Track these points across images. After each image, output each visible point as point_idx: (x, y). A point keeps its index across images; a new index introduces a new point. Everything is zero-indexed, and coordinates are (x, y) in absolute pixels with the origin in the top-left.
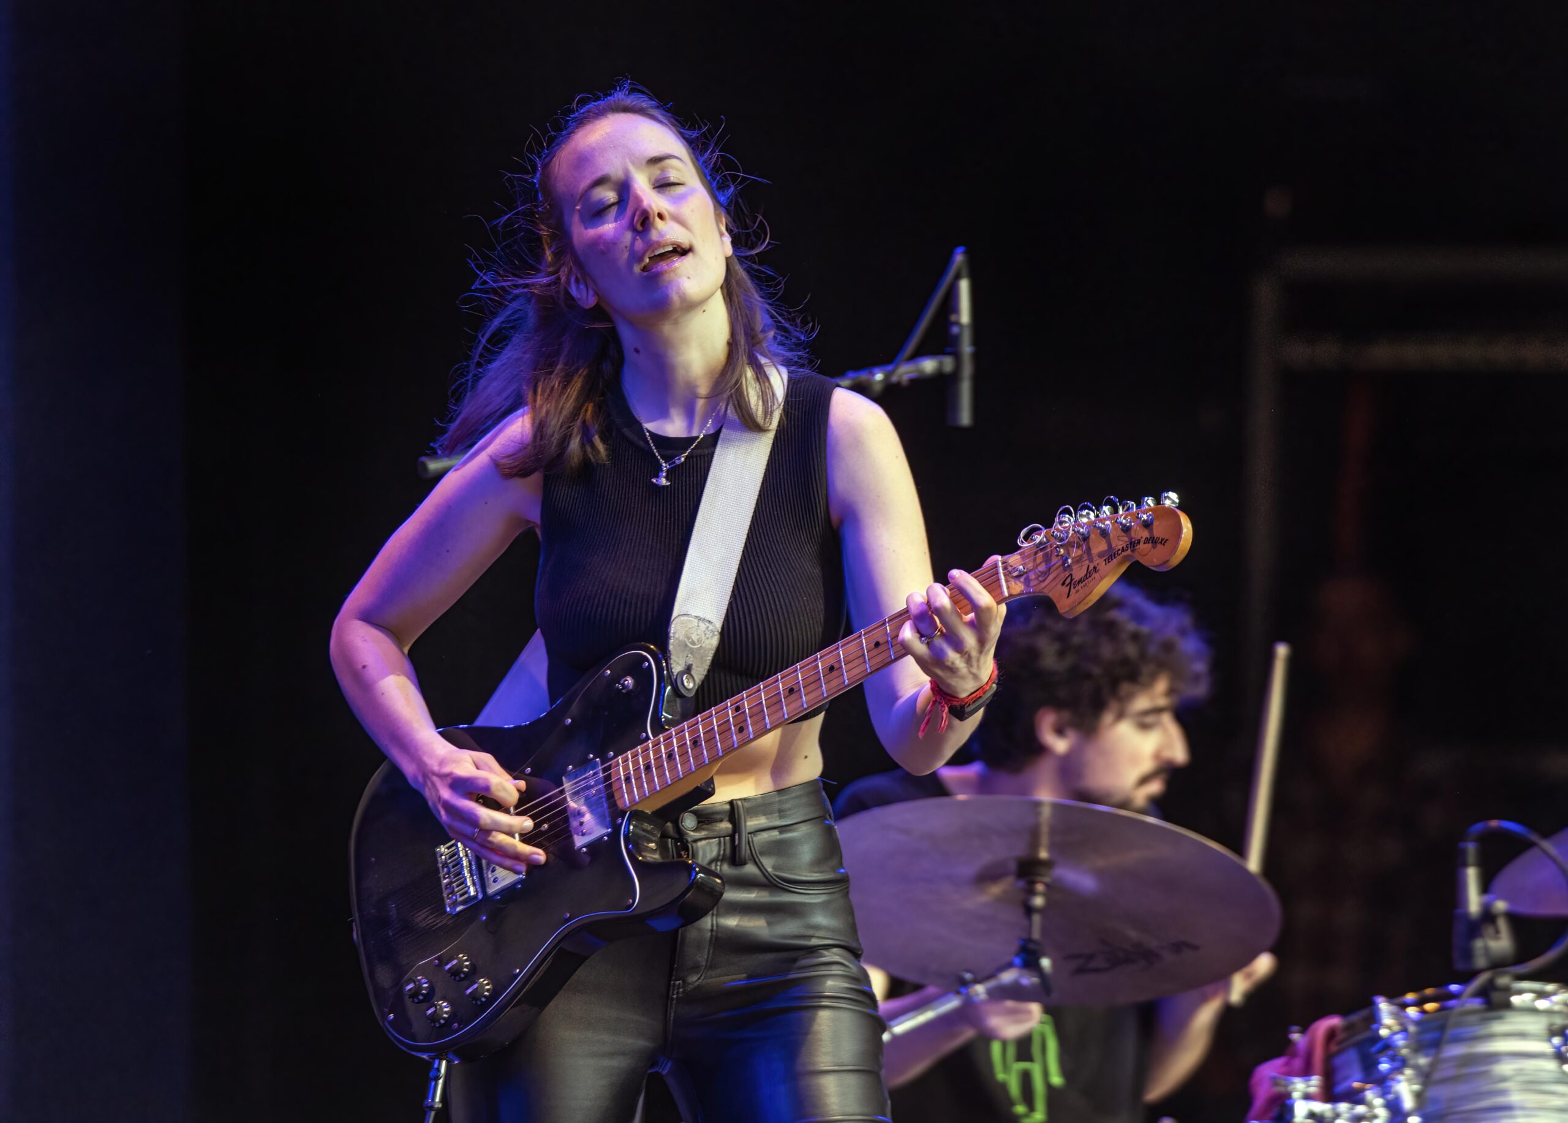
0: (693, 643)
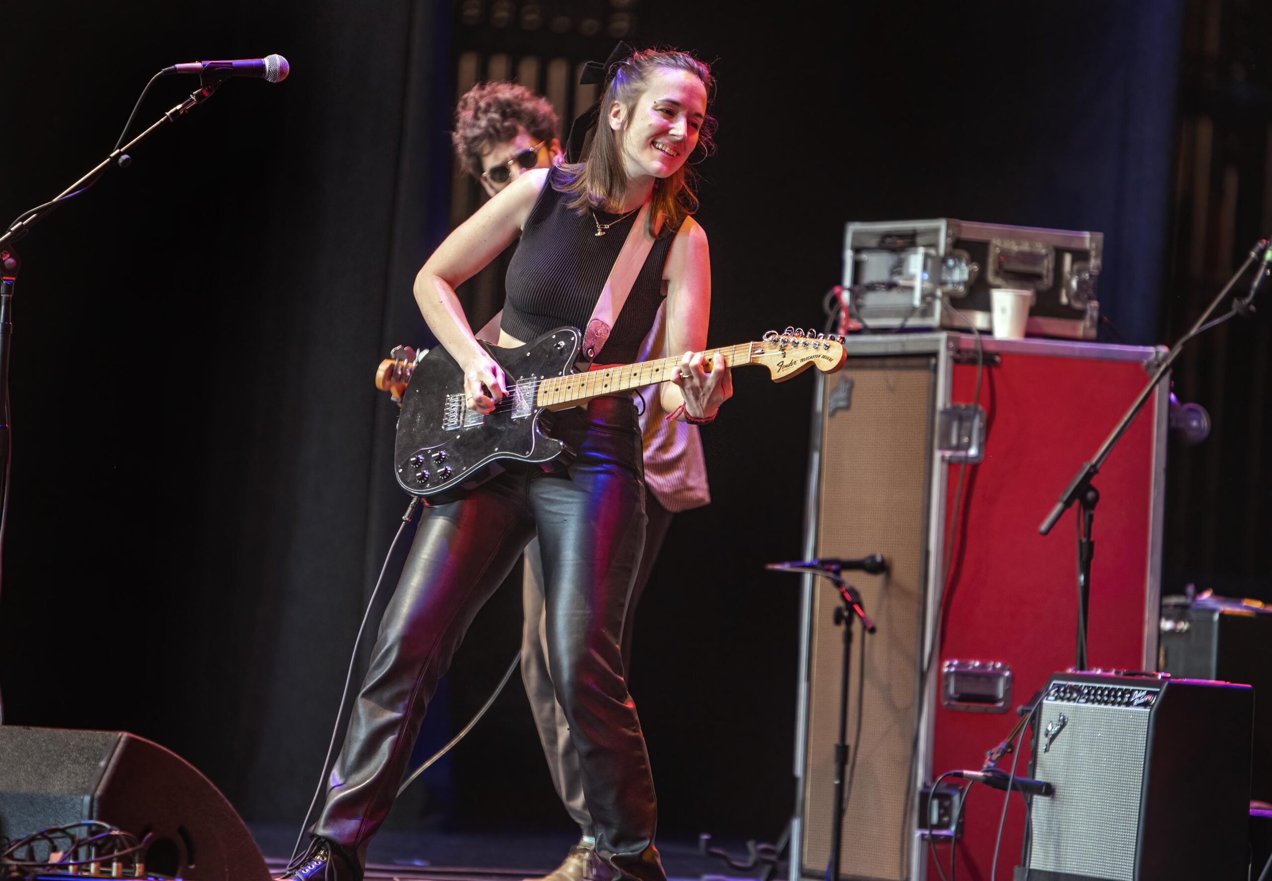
0: (597, 334)
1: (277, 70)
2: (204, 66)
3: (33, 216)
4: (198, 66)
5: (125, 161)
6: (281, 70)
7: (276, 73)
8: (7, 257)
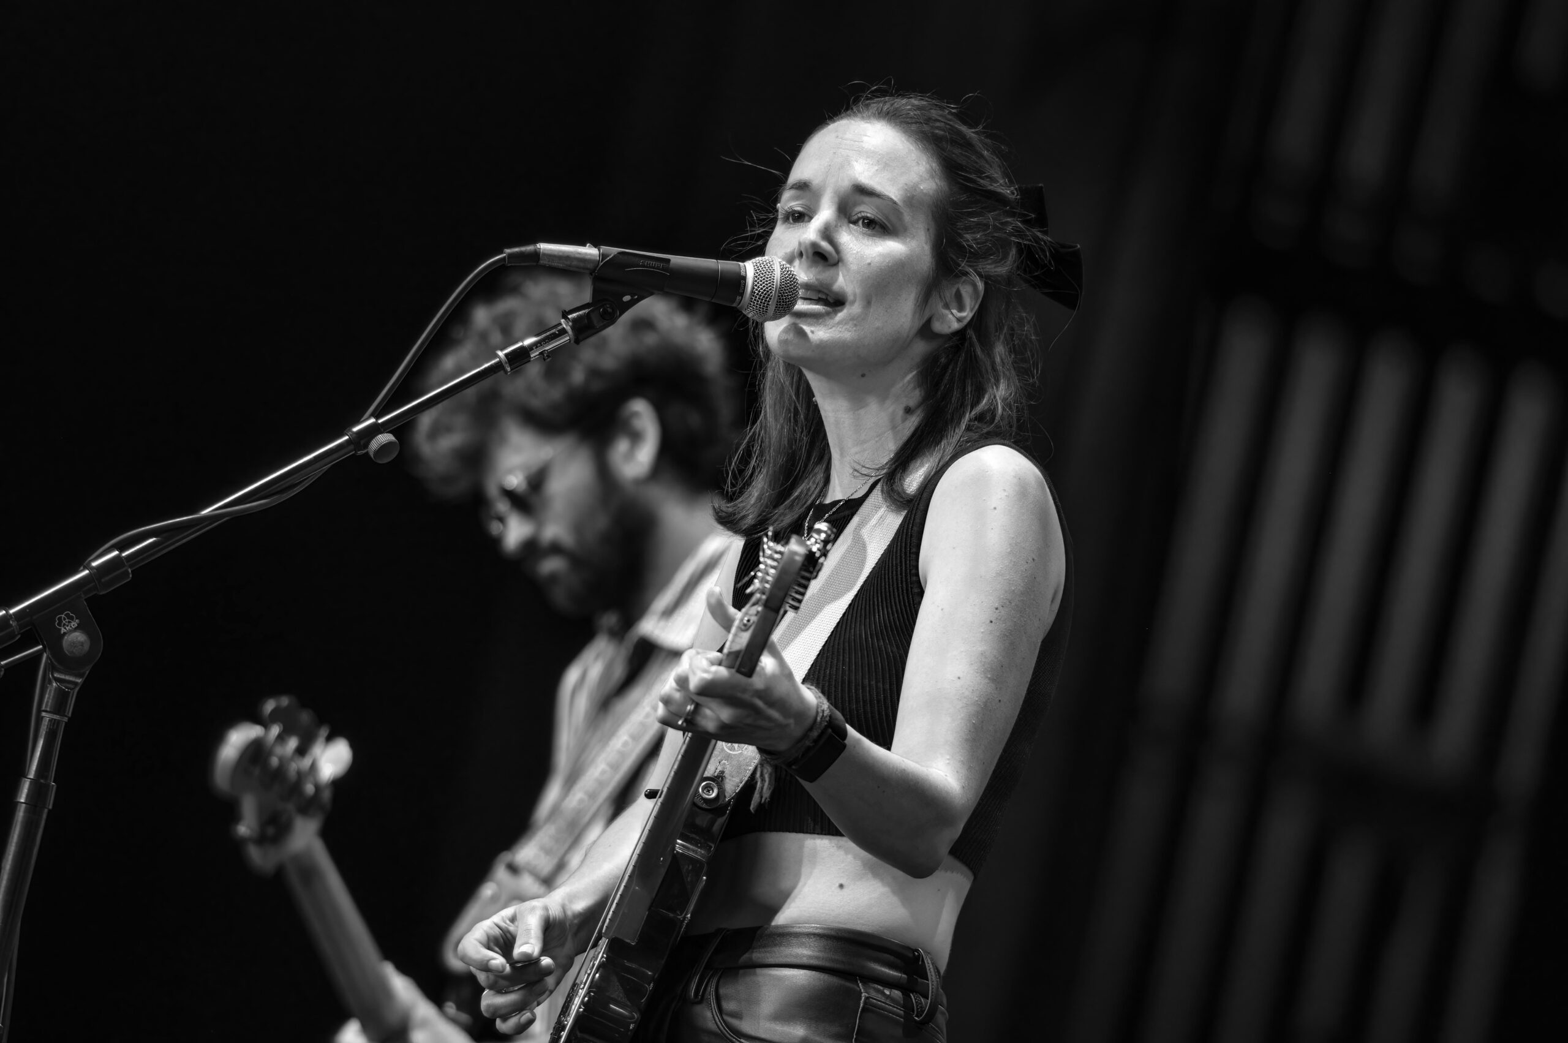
1: (771, 293)
2: (604, 256)
3: (151, 540)
4: (590, 254)
5: (385, 448)
6: (780, 293)
7: (770, 299)
8: (71, 627)
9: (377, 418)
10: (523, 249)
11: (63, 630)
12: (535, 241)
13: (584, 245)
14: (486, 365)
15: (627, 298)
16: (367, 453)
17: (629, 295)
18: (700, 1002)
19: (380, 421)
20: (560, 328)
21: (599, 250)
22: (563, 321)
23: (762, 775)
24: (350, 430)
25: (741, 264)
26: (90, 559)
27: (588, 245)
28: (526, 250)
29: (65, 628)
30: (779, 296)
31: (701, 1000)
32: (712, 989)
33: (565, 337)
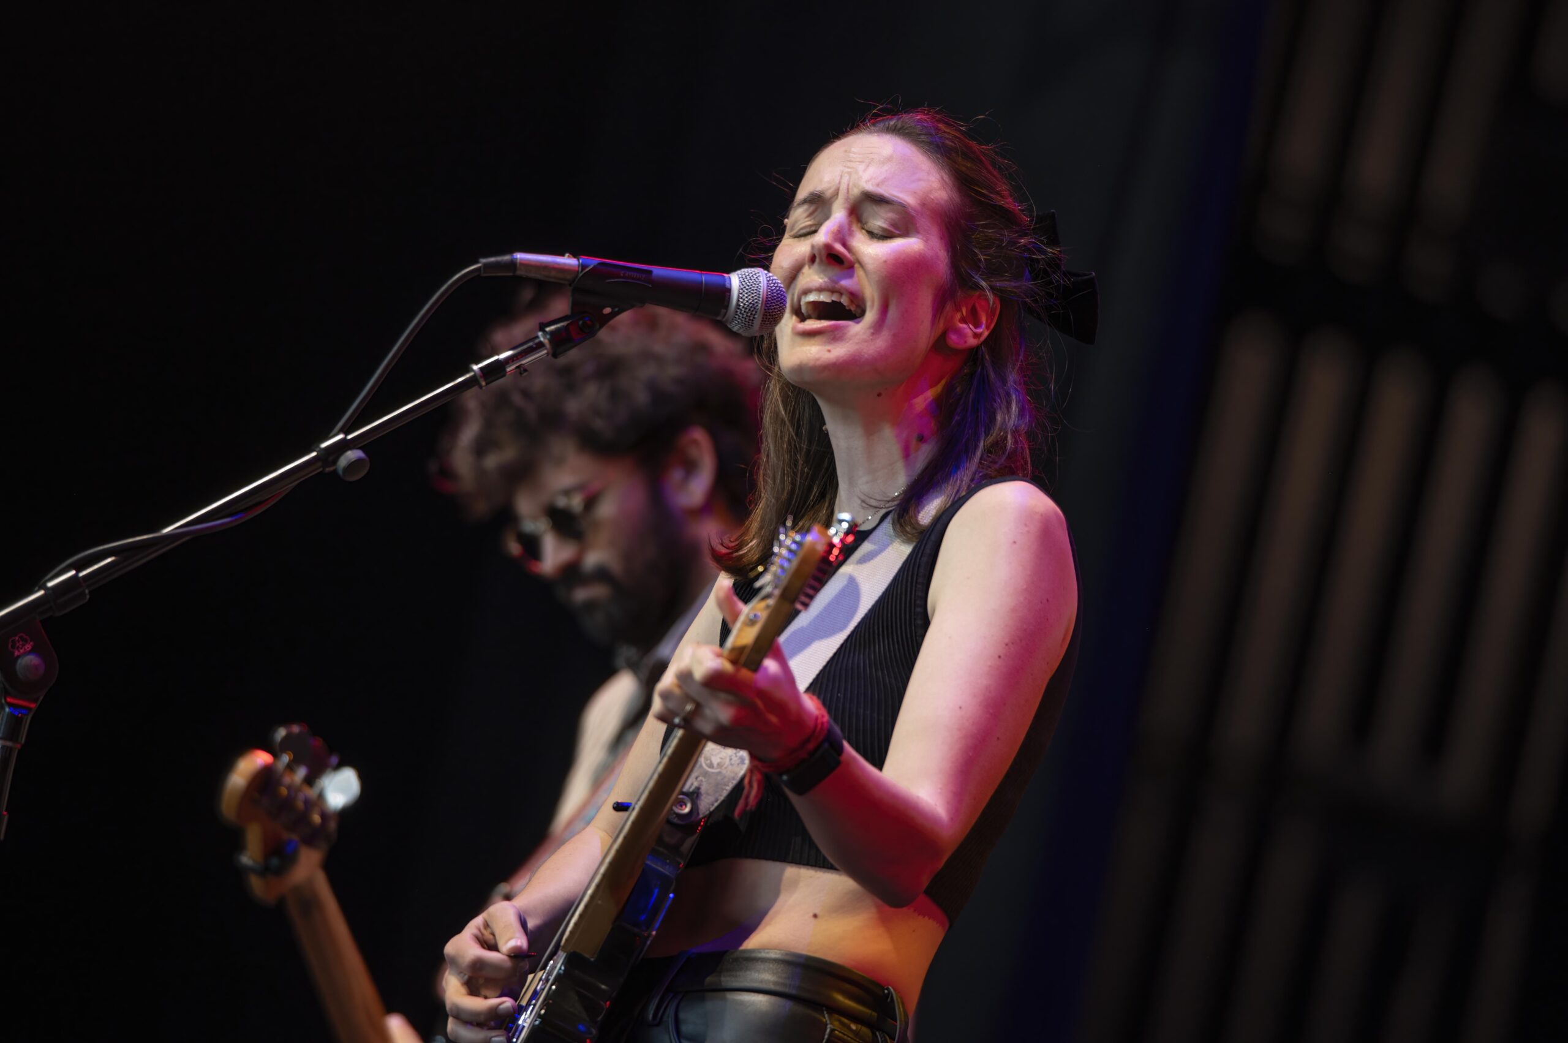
1: (757, 306)
2: (584, 267)
3: (109, 560)
4: (569, 265)
5: (354, 465)
6: (767, 307)
7: (756, 312)
8: (25, 649)
9: (347, 433)
10: (499, 259)
11: (16, 653)
12: (511, 251)
13: (563, 255)
14: (460, 380)
15: (607, 310)
16: (335, 472)
17: (608, 307)
18: (658, 1025)
19: (350, 437)
20: (537, 341)
21: (578, 260)
22: (540, 334)
23: (750, 783)
24: (318, 446)
25: (725, 275)
26: (43, 580)
27: (567, 255)
28: (502, 260)
29: (19, 651)
30: (765, 309)
31: (658, 1022)
32: (671, 1012)
33: (543, 350)
